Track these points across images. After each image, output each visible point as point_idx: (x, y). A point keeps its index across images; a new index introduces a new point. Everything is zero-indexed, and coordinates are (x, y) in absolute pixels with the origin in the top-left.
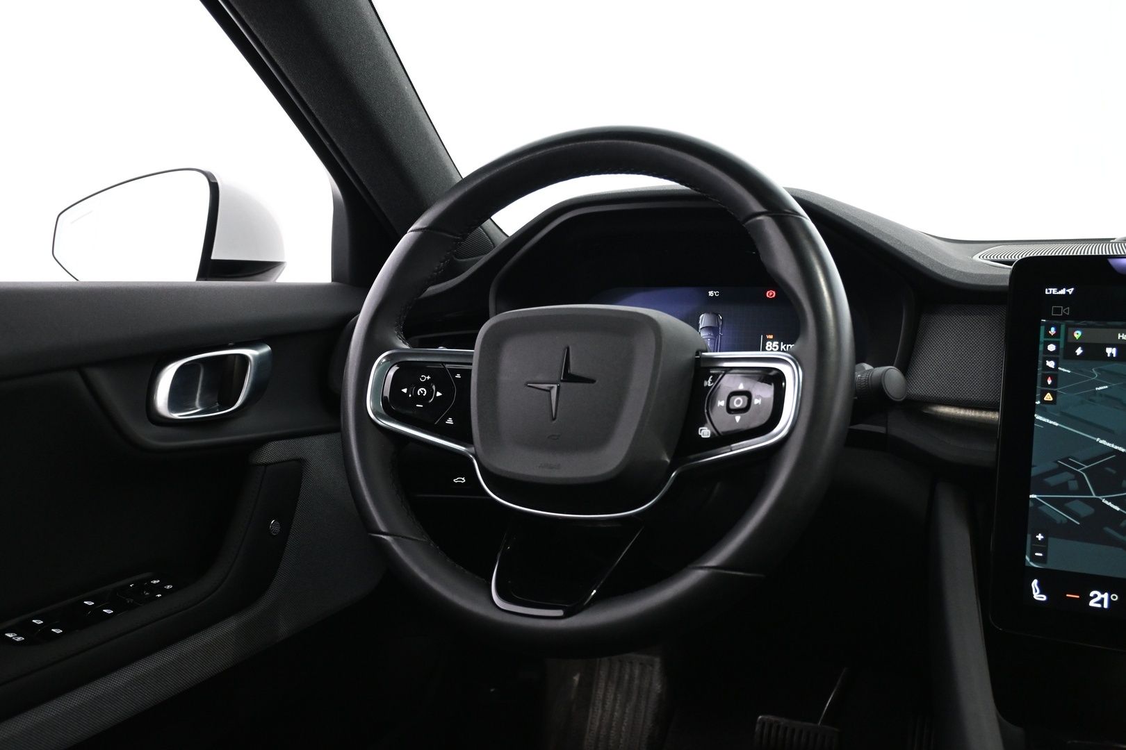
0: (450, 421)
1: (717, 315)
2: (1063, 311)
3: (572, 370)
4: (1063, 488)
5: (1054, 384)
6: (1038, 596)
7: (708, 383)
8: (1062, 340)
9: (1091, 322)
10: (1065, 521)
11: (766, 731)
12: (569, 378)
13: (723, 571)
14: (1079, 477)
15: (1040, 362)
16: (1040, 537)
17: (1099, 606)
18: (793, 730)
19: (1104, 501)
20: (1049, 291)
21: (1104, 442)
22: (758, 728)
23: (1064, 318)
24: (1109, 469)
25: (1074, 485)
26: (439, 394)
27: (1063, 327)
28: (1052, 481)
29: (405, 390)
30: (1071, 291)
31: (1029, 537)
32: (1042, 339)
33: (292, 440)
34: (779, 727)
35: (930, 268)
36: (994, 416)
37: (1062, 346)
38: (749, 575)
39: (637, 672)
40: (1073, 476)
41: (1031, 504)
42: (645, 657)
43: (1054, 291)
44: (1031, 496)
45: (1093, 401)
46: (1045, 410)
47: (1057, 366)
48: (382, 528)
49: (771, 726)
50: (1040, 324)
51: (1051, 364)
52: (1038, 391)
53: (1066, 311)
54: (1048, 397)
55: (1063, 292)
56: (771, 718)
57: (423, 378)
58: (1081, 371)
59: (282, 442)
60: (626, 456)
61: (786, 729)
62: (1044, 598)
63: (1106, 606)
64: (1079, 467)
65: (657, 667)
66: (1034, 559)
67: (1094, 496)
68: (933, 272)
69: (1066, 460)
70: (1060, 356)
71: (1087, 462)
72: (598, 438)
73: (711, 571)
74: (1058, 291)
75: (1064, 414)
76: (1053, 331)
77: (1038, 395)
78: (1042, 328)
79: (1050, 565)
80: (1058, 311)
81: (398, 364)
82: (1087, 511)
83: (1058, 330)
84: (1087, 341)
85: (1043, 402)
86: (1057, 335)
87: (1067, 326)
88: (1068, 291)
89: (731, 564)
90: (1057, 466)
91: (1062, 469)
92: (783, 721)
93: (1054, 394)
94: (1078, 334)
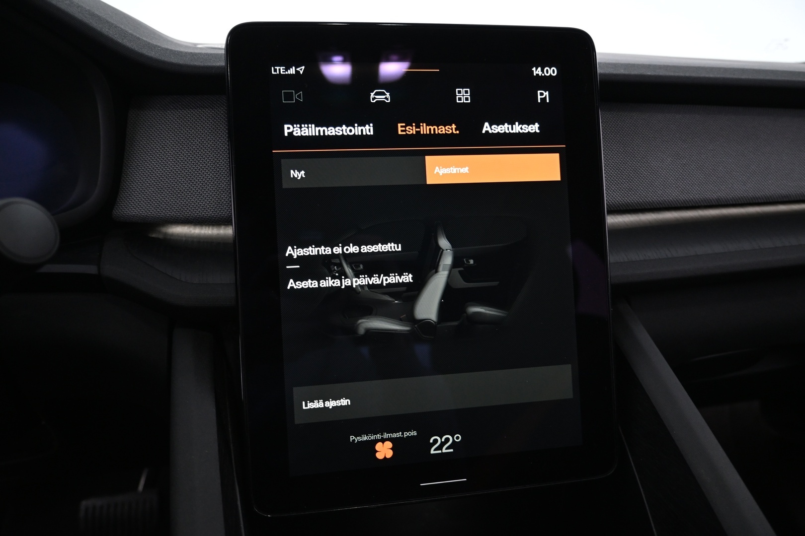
2: (295, 96)
11: (90, 514)
18: (116, 505)
20: (275, 70)
22: (82, 513)
30: (301, 69)
34: (102, 507)
35: (120, 41)
36: (228, 231)
43: (281, 70)
49: (94, 508)
53: (299, 96)
61: (109, 506)
74: (286, 70)
80: (289, 96)
88: (298, 69)
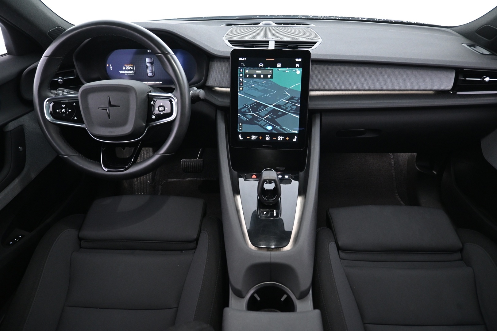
0: (76, 118)
1: (151, 58)
2: (244, 65)
3: (112, 103)
4: (245, 112)
5: (242, 85)
6: (241, 138)
7: (152, 103)
8: (243, 73)
9: (250, 68)
10: (246, 120)
11: (184, 163)
12: (111, 105)
13: (163, 155)
14: (249, 109)
15: (239, 79)
16: (241, 124)
17: (254, 139)
18: (191, 162)
19: (254, 114)
20: (240, 59)
21: (254, 100)
22: (182, 163)
23: (244, 67)
24: (255, 106)
25: (247, 111)
26: (70, 111)
27: (244, 69)
28: (243, 110)
29: (58, 111)
30: (245, 59)
31: (238, 124)
32: (239, 73)
33: (16, 120)
34: (187, 162)
37: (244, 75)
38: (172, 154)
39: (145, 153)
40: (247, 109)
41: (238, 116)
42: (147, 148)
44: (238, 114)
45: (251, 89)
46: (240, 92)
47: (243, 80)
48: (63, 153)
49: (185, 162)
50: (238, 69)
51: (241, 80)
52: (239, 87)
54: (241, 89)
55: (243, 59)
56: (185, 160)
57: (63, 106)
58: (248, 81)
59: (13, 122)
60: (133, 127)
61: (189, 162)
62: (242, 139)
63: (255, 139)
64: (248, 106)
65: (151, 150)
66: (240, 130)
67: (252, 113)
68: (211, 52)
69: (246, 105)
70: (243, 77)
71: (250, 105)
72: (124, 123)
73: (161, 155)
75: (244, 93)
76: (241, 71)
77: (239, 88)
78: (239, 70)
79: (243, 131)
80: (242, 65)
81: (53, 102)
82: (250, 117)
83: (243, 70)
84: (249, 73)
85: (240, 90)
86: (242, 72)
87: (245, 69)
89: (165, 153)
90: (244, 106)
91: (245, 107)
92: (188, 160)
93: (242, 88)
94: (247, 71)
